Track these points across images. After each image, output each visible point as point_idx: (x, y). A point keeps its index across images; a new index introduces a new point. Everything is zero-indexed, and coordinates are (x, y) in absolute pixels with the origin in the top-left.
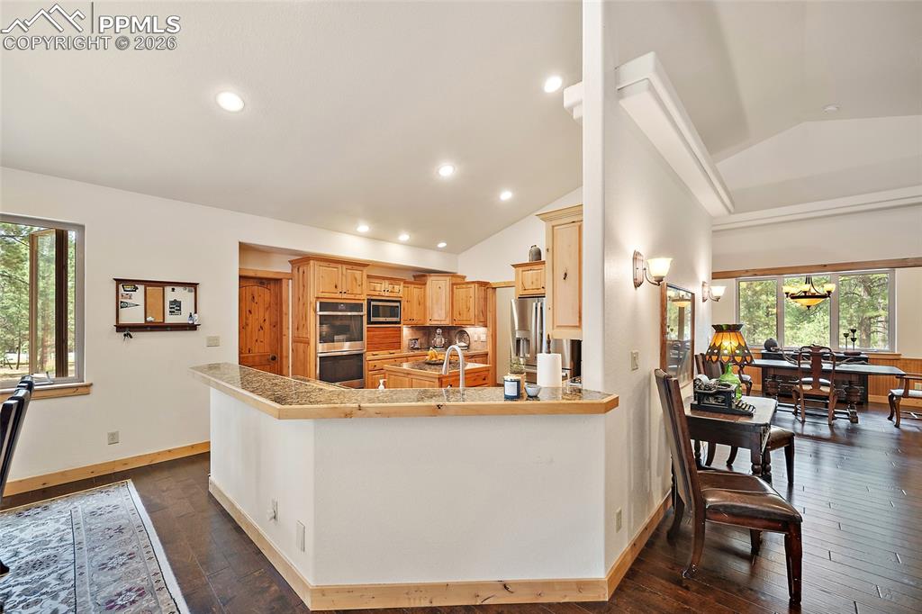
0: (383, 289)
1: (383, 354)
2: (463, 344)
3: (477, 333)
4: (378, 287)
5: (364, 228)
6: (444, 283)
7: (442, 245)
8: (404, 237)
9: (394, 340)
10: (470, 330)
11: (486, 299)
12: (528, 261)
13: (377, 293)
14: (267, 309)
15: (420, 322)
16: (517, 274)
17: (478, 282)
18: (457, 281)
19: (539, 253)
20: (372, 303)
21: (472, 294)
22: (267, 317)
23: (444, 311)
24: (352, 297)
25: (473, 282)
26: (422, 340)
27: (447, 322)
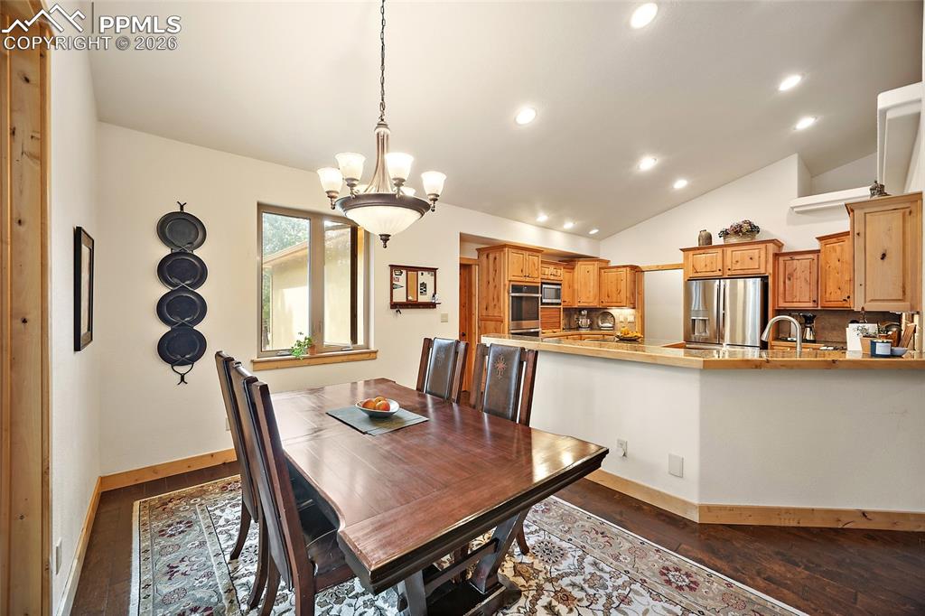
0: (549, 273)
2: (608, 325)
3: (623, 315)
4: (547, 271)
5: (543, 218)
6: (593, 268)
7: (594, 232)
8: (568, 226)
11: (635, 282)
12: (697, 246)
13: (547, 277)
15: (570, 304)
16: (686, 258)
17: (630, 267)
18: (604, 266)
19: (709, 238)
20: (544, 286)
21: (623, 278)
23: (592, 294)
24: (532, 280)
25: (624, 266)
27: (595, 304)
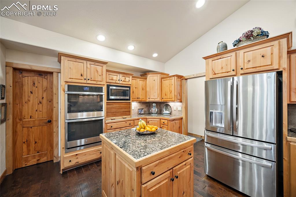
0: (118, 79)
1: (119, 119)
2: (168, 112)
3: (176, 106)
4: (115, 78)
6: (157, 78)
7: (155, 55)
8: (131, 48)
9: (126, 110)
10: (171, 104)
11: (181, 86)
12: (216, 53)
13: (114, 81)
14: (45, 91)
15: (143, 100)
16: (207, 64)
17: (177, 76)
18: (164, 76)
19: (226, 47)
20: (111, 87)
21: (173, 83)
22: (45, 96)
23: (156, 93)
24: (95, 82)
25: (174, 76)
26: (146, 109)
27: (158, 100)
